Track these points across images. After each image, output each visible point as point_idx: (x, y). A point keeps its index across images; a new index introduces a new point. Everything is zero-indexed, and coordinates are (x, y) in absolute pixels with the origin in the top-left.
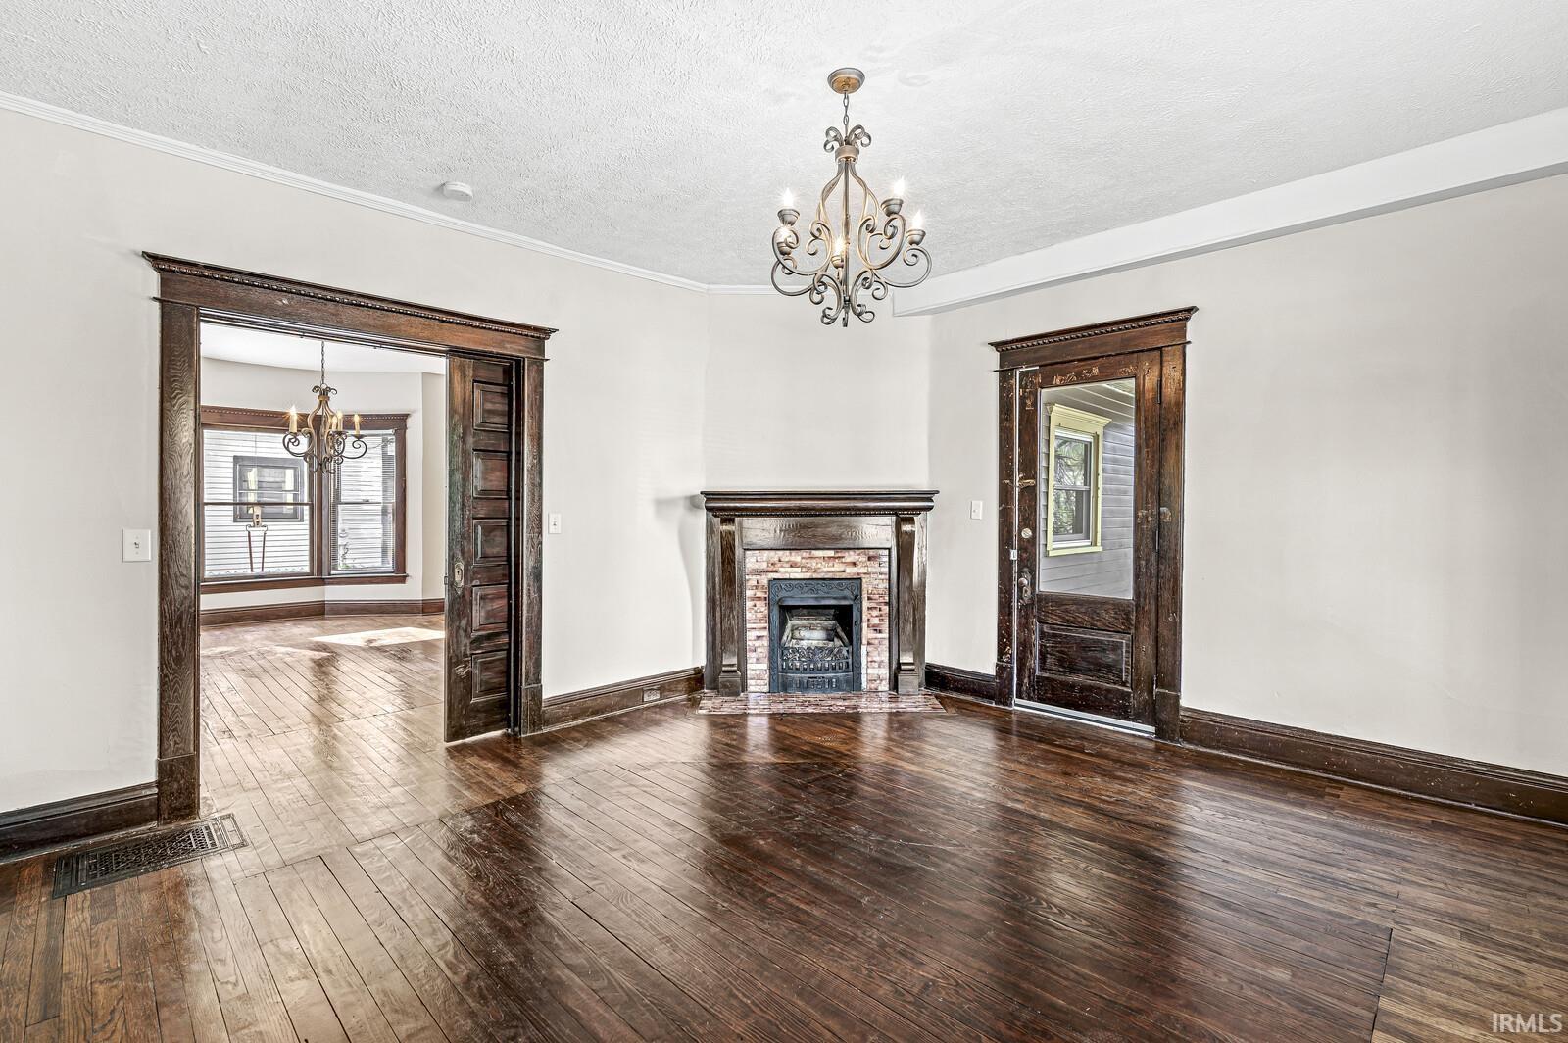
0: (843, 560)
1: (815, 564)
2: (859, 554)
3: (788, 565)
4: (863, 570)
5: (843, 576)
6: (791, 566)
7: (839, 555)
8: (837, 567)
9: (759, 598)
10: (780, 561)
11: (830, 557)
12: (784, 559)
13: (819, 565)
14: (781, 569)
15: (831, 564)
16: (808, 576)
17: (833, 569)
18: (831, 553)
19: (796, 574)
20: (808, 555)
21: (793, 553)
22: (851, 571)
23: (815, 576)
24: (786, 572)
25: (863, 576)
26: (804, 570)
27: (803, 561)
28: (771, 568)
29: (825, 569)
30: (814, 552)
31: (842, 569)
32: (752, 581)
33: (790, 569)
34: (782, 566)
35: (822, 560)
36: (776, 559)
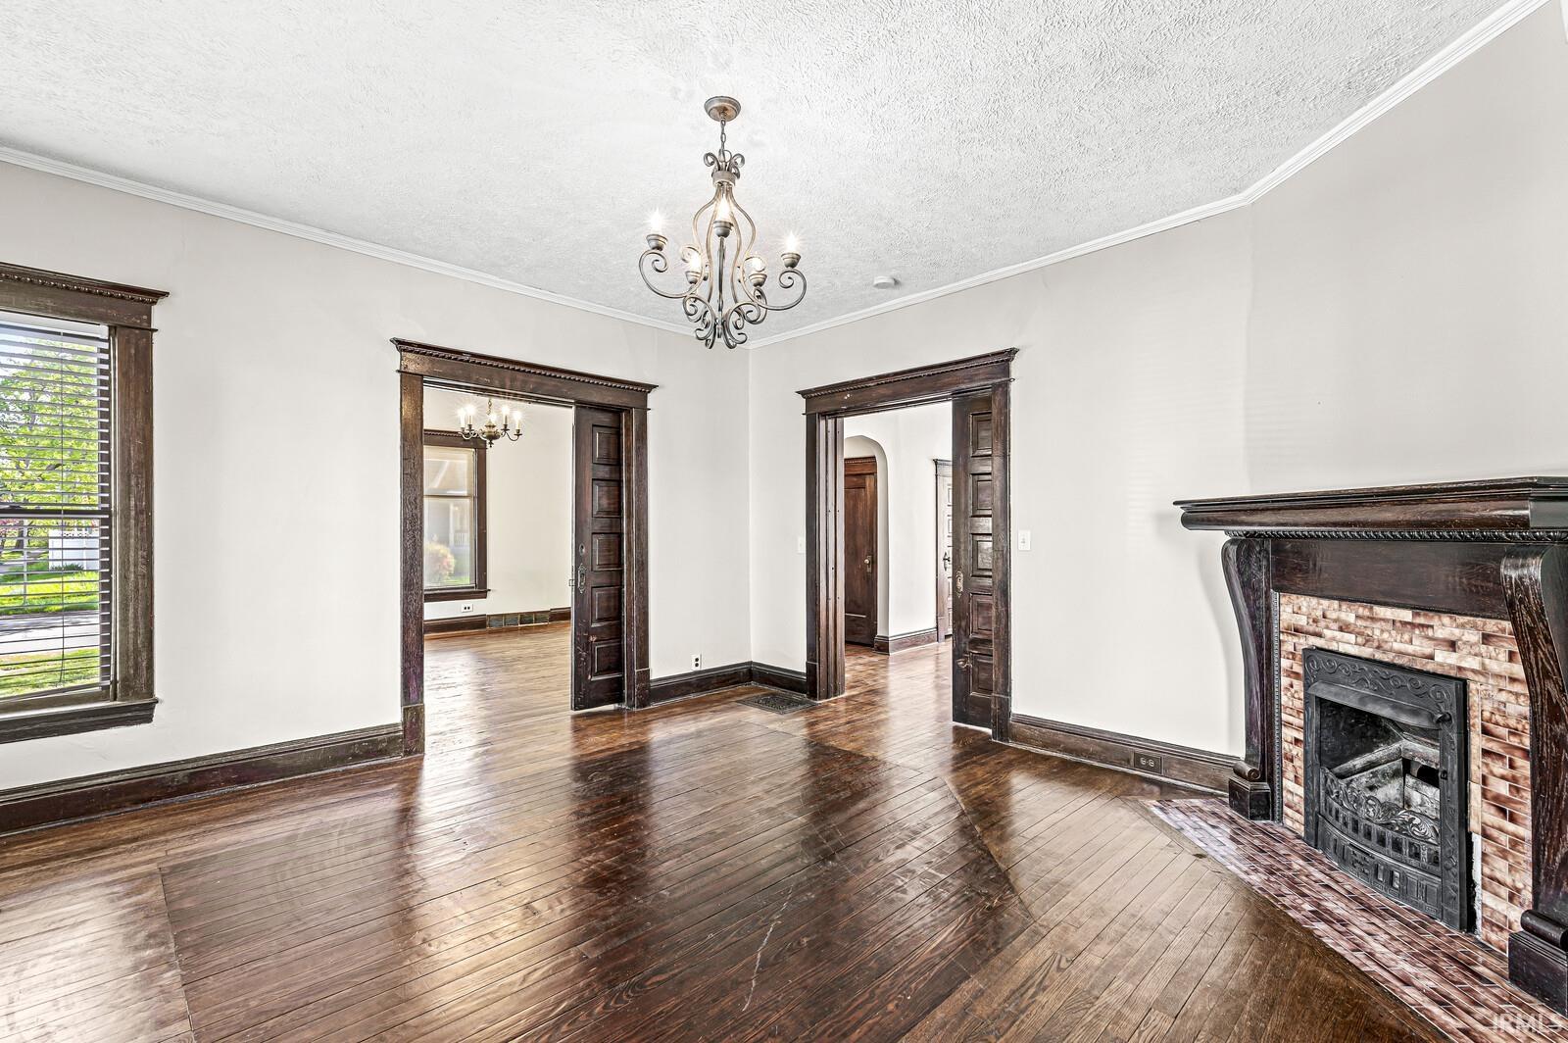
0: (1430, 632)
1: (1377, 632)
2: (1463, 626)
3: (1335, 626)
4: (1472, 663)
5: (1430, 667)
6: (1341, 629)
7: (1421, 620)
8: (1419, 646)
9: (1297, 675)
10: (1324, 617)
11: (1405, 623)
12: (1332, 615)
13: (1386, 636)
14: (1327, 633)
15: (1406, 637)
16: (1366, 652)
17: (1410, 649)
18: (1406, 615)
19: (1348, 644)
20: (1367, 613)
21: (1344, 606)
22: (1444, 659)
23: (1379, 656)
24: (1333, 639)
25: (1470, 675)
26: (1360, 640)
27: (1360, 623)
28: (1312, 628)
29: (1397, 646)
30: (1377, 609)
31: (1428, 651)
32: (1289, 643)
33: (1339, 635)
34: (1327, 628)
35: (1389, 626)
36: (1319, 613)
